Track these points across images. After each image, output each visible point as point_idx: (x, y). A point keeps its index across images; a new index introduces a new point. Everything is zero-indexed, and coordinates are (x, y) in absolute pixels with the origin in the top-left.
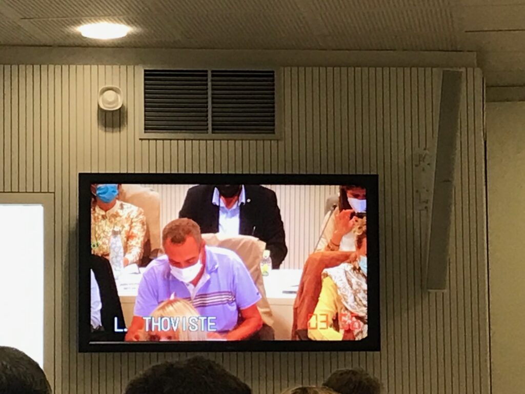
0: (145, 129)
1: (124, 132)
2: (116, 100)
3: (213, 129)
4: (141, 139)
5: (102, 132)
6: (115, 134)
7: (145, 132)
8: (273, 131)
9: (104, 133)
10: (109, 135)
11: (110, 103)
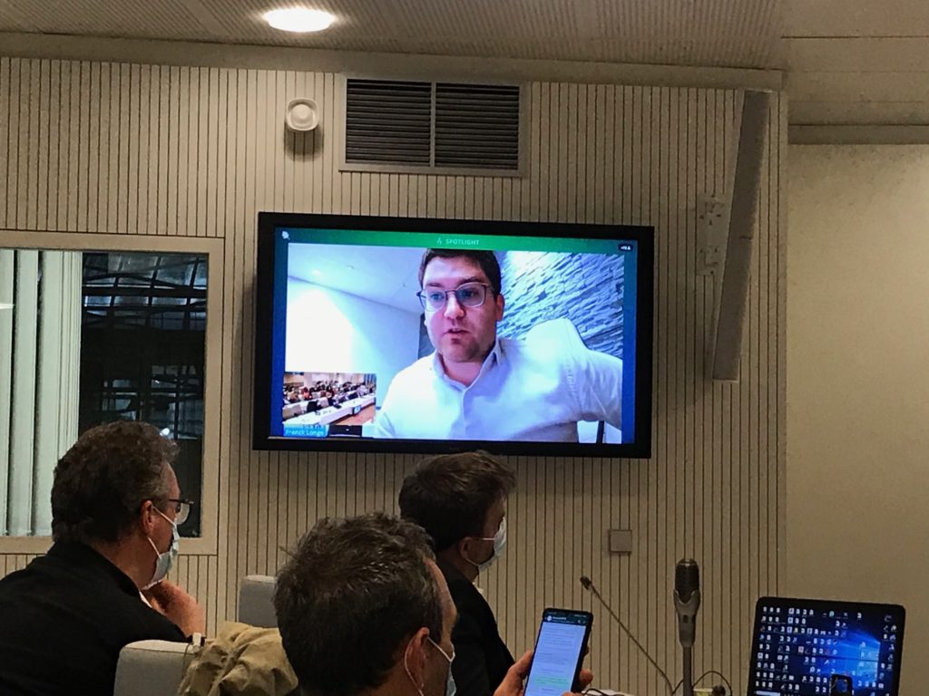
0: (347, 158)
1: (318, 161)
2: (309, 119)
3: (436, 161)
4: (342, 172)
5: (289, 161)
6: (307, 163)
7: (347, 162)
8: (515, 167)
9: (292, 162)
10: (299, 164)
11: (302, 121)
